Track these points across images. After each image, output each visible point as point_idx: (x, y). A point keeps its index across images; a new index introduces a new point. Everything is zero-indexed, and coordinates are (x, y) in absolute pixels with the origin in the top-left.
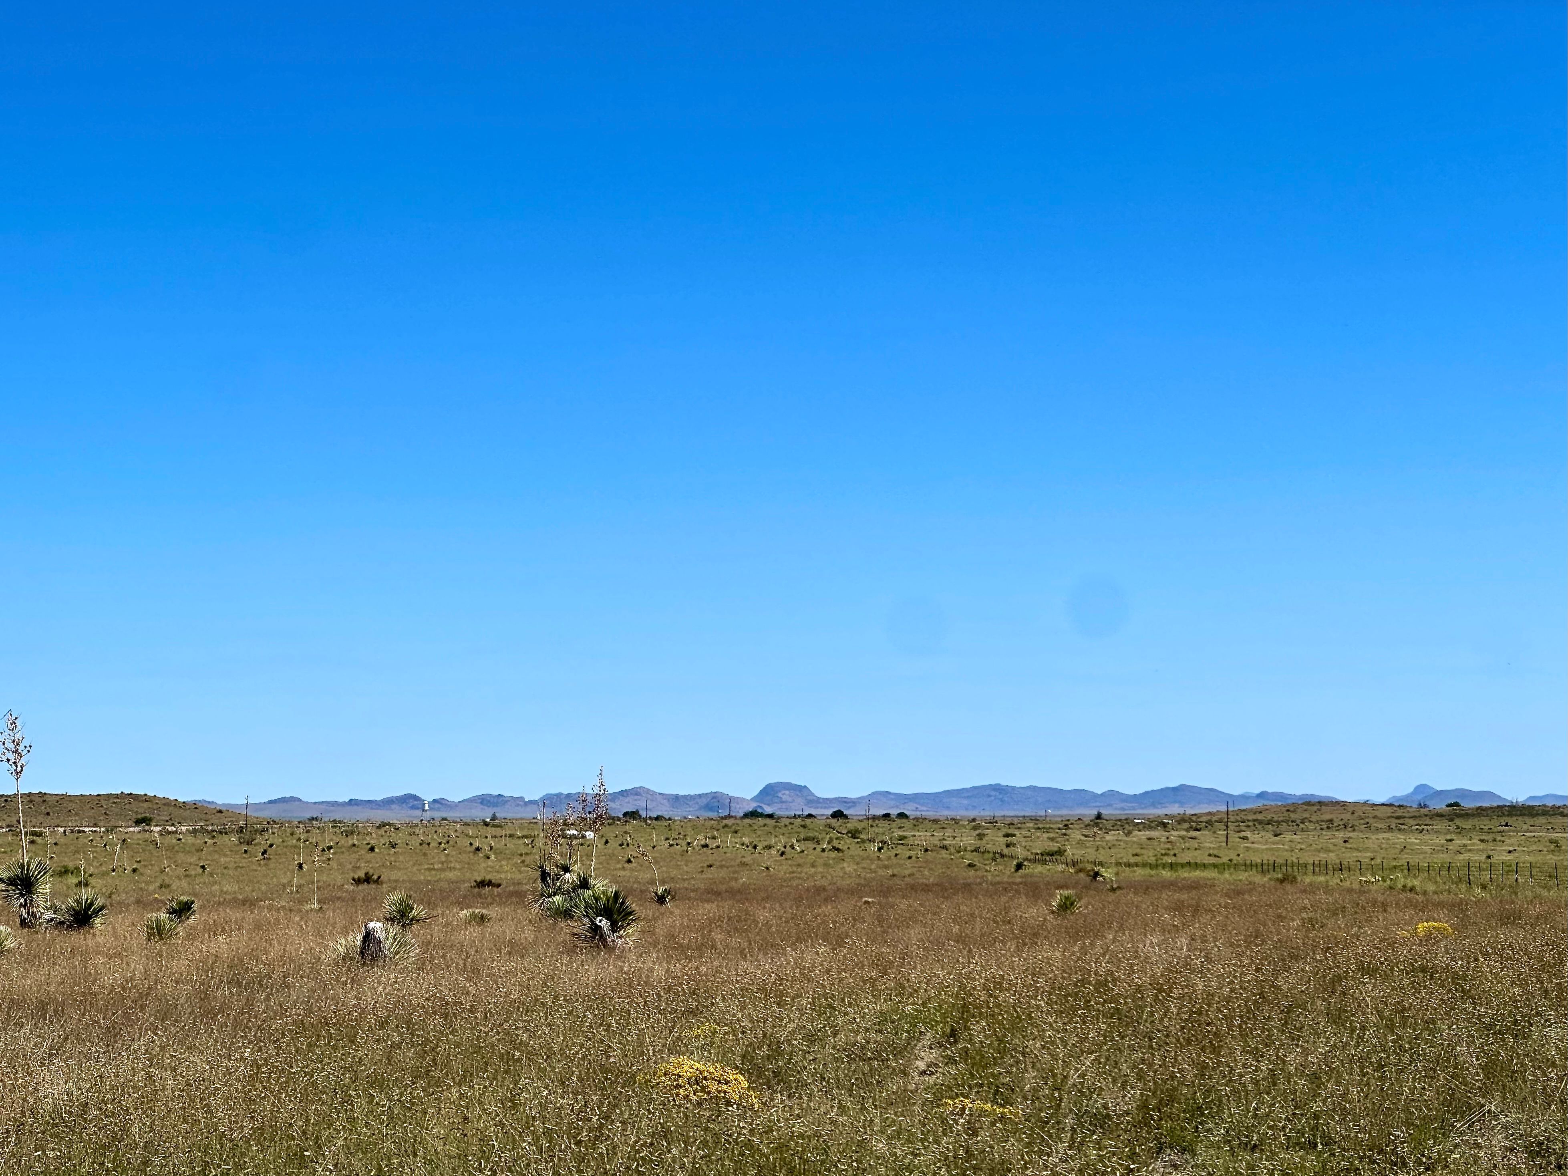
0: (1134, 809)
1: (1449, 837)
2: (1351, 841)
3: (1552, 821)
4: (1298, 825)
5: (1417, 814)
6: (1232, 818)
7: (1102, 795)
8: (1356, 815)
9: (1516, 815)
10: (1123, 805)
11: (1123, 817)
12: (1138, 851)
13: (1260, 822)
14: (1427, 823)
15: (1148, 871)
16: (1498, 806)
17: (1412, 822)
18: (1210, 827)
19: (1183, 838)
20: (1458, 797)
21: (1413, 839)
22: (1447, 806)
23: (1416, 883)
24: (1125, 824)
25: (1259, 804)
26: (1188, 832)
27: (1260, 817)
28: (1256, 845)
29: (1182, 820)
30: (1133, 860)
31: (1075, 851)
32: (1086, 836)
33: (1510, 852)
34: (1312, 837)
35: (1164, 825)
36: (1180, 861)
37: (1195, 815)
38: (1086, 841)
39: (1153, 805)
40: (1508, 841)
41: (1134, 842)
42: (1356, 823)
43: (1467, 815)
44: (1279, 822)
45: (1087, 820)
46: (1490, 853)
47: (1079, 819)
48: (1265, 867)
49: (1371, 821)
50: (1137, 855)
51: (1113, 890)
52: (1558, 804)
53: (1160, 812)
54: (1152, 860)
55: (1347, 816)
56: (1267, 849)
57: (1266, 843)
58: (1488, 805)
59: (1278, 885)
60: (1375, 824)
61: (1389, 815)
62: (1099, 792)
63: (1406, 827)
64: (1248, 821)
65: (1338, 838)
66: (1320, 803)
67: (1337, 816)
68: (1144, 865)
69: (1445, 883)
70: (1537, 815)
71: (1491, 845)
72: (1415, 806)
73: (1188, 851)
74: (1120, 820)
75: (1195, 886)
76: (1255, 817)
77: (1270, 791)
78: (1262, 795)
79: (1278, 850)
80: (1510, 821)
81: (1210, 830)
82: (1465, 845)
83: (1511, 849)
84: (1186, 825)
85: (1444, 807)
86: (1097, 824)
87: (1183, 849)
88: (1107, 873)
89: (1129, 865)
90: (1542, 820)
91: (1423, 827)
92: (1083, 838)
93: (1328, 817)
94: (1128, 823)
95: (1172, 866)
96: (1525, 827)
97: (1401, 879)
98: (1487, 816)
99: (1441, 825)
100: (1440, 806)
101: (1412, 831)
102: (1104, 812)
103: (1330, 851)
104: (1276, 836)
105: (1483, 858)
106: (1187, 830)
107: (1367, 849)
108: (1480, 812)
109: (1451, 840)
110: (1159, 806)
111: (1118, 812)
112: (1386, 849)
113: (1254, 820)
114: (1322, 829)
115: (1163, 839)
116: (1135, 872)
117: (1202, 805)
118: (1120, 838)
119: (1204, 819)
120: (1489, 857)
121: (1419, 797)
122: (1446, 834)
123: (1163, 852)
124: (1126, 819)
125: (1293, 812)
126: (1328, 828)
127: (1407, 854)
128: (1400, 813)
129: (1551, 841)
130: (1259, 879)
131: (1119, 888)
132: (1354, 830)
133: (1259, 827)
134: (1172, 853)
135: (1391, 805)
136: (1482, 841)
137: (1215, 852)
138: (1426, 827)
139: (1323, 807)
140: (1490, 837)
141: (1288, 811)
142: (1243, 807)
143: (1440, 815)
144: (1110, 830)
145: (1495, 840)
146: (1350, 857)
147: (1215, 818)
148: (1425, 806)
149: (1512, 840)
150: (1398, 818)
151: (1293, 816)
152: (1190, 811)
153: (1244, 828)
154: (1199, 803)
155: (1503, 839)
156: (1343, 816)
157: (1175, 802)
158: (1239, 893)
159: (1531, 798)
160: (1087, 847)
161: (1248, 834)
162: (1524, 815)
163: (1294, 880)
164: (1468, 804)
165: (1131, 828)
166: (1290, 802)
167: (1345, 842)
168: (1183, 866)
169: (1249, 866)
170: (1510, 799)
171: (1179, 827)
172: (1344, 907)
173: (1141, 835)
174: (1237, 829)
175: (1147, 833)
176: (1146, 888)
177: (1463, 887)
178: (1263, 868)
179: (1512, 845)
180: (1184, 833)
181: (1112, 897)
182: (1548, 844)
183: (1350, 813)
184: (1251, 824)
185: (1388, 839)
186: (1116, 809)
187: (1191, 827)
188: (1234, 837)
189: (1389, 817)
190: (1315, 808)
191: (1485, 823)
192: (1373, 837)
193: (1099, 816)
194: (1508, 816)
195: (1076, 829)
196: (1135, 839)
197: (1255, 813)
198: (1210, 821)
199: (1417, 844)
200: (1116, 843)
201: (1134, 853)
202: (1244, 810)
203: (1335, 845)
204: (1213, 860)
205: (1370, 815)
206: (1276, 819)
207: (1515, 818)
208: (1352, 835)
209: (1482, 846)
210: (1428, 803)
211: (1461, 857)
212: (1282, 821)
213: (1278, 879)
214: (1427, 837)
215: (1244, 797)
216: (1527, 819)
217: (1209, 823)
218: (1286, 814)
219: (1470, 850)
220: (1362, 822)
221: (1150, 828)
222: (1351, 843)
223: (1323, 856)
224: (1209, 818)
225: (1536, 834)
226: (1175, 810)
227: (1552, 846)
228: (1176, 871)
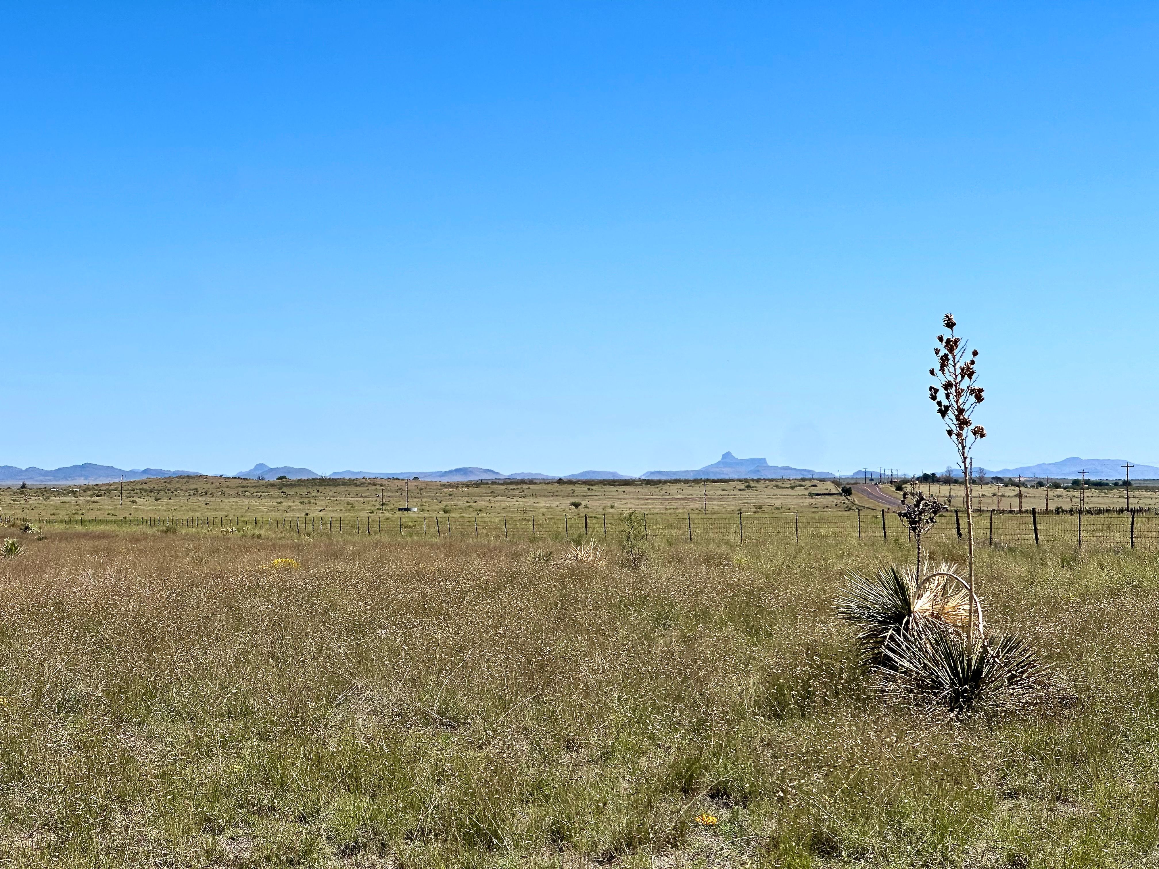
0: (50, 480)
1: (279, 501)
2: (210, 503)
3: (349, 489)
4: (172, 493)
5: (257, 484)
6: (125, 488)
7: (27, 470)
8: (214, 485)
9: (325, 485)
10: (41, 478)
11: (43, 487)
12: (55, 511)
13: (146, 491)
14: (263, 490)
15: (63, 526)
16: (313, 479)
17: (253, 490)
18: (108, 494)
19: (88, 501)
20: (285, 472)
21: (254, 502)
22: (278, 479)
23: (262, 532)
24: (44, 492)
25: (144, 477)
26: (92, 497)
27: (145, 487)
28: (142, 507)
29: (88, 488)
30: (52, 518)
31: (6, 512)
32: (14, 500)
33: (321, 511)
34: (183, 500)
35: (74, 493)
36: (86, 518)
37: (97, 485)
38: (14, 504)
39: (65, 478)
40: (319, 503)
41: (51, 505)
42: (214, 491)
43: (291, 485)
44: (159, 491)
45: (15, 489)
46: (307, 512)
47: (9, 488)
48: (153, 523)
49: (224, 489)
50: (54, 514)
51: (39, 539)
52: (353, 477)
53: (71, 483)
54: (67, 518)
55: (207, 486)
56: (150, 510)
57: (150, 505)
58: (306, 478)
59: (164, 534)
60: (228, 491)
61: (237, 485)
62: (24, 469)
63: (249, 494)
64: (137, 489)
65: (200, 502)
66: (189, 477)
67: (202, 486)
68: (61, 521)
69: (281, 532)
70: (339, 485)
71: (307, 507)
72: (256, 478)
73: (92, 511)
74: (40, 489)
75: (103, 536)
76: (141, 487)
77: (152, 468)
78: (146, 471)
79: (159, 510)
80: (321, 489)
81: (108, 496)
82: (290, 507)
83: (322, 508)
84: (90, 493)
85: (275, 479)
86: (22, 493)
87: (89, 510)
88: (34, 527)
89: (49, 522)
90: (342, 488)
91: (261, 493)
92: (12, 502)
93: (195, 487)
94: (46, 491)
95: (82, 522)
96: (330, 493)
97: (251, 529)
98: (305, 485)
99: (274, 492)
100: (272, 478)
101: (253, 497)
102: (28, 483)
103: (196, 511)
104: (157, 500)
105: (303, 515)
106: (91, 496)
107: (222, 509)
108: (300, 483)
109: (280, 503)
110: (70, 479)
111: (38, 483)
112: (236, 509)
113: (140, 489)
114: (190, 495)
115: (73, 502)
116: (54, 526)
117: (101, 478)
118: (40, 502)
119: (104, 488)
120: (307, 514)
121: (258, 473)
122: (277, 498)
123: (74, 512)
124: (45, 488)
125: (169, 483)
126: (194, 494)
127: (250, 512)
128: (245, 483)
129: (348, 504)
130: (149, 531)
131: (45, 538)
132: (213, 496)
133: (145, 494)
134: (80, 512)
135: (239, 478)
136: (301, 503)
137: (113, 512)
138: (263, 494)
139: (191, 480)
140: (306, 500)
141: (165, 482)
142: (132, 480)
143: (273, 485)
144: (32, 496)
145: (310, 503)
146: (210, 515)
147: (112, 487)
148: (263, 479)
149: (322, 503)
150: (244, 487)
151: (169, 486)
152: (93, 483)
153: (133, 495)
154: (100, 477)
155: (315, 501)
156: (205, 486)
157: (81, 476)
158: (138, 540)
159: (334, 473)
160: (16, 509)
161: (137, 499)
162: (330, 485)
163: (175, 531)
164: (292, 477)
165: (48, 495)
166: (167, 476)
167: (206, 504)
168: (90, 521)
169: (141, 522)
170: (320, 474)
171: (84, 494)
172: (218, 549)
173: (55, 500)
174: (128, 495)
175: (61, 498)
176: (64, 537)
177: (295, 535)
178: (152, 523)
179: (322, 506)
180: (89, 498)
181: (41, 544)
182: (346, 505)
183: (209, 484)
184: (138, 491)
185: (237, 502)
186: (36, 481)
187: (94, 494)
188: (127, 501)
189: (238, 487)
190: (185, 480)
191: (304, 491)
192: (227, 501)
193: (24, 486)
194: (319, 485)
195: (6, 495)
196: (51, 503)
197: (142, 484)
198: (108, 489)
199: (257, 506)
200: (36, 505)
201: (52, 512)
202: (133, 482)
203: (200, 507)
204: (111, 518)
205: (225, 485)
206: (156, 488)
207: (323, 487)
208: (212, 499)
209: (302, 506)
210: (264, 476)
211: (288, 514)
212: (161, 490)
213: (162, 531)
214: (263, 501)
215: (133, 472)
216: (332, 488)
217: (108, 491)
218: (164, 484)
219: (293, 510)
220: (218, 490)
221: (64, 495)
222: (211, 505)
223: (191, 514)
224: (107, 487)
225: (338, 498)
226: (81, 481)
227: (349, 507)
228: (86, 526)
